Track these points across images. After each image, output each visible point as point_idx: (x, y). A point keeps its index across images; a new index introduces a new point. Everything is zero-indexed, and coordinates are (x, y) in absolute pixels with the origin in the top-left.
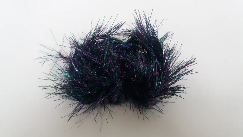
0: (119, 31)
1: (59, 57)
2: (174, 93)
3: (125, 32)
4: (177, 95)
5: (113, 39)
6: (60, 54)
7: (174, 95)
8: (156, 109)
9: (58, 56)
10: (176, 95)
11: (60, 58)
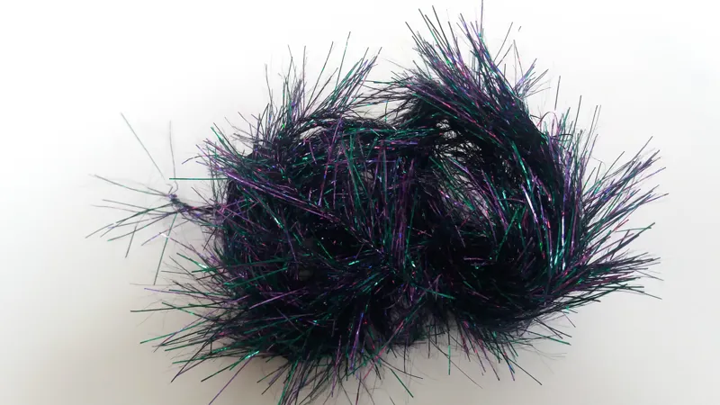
0: (364, 90)
1: (175, 213)
2: (615, 280)
3: (385, 90)
4: (629, 288)
5: (356, 123)
6: (174, 200)
7: (616, 288)
8: (548, 337)
9: (170, 209)
10: (623, 287)
11: (179, 215)
